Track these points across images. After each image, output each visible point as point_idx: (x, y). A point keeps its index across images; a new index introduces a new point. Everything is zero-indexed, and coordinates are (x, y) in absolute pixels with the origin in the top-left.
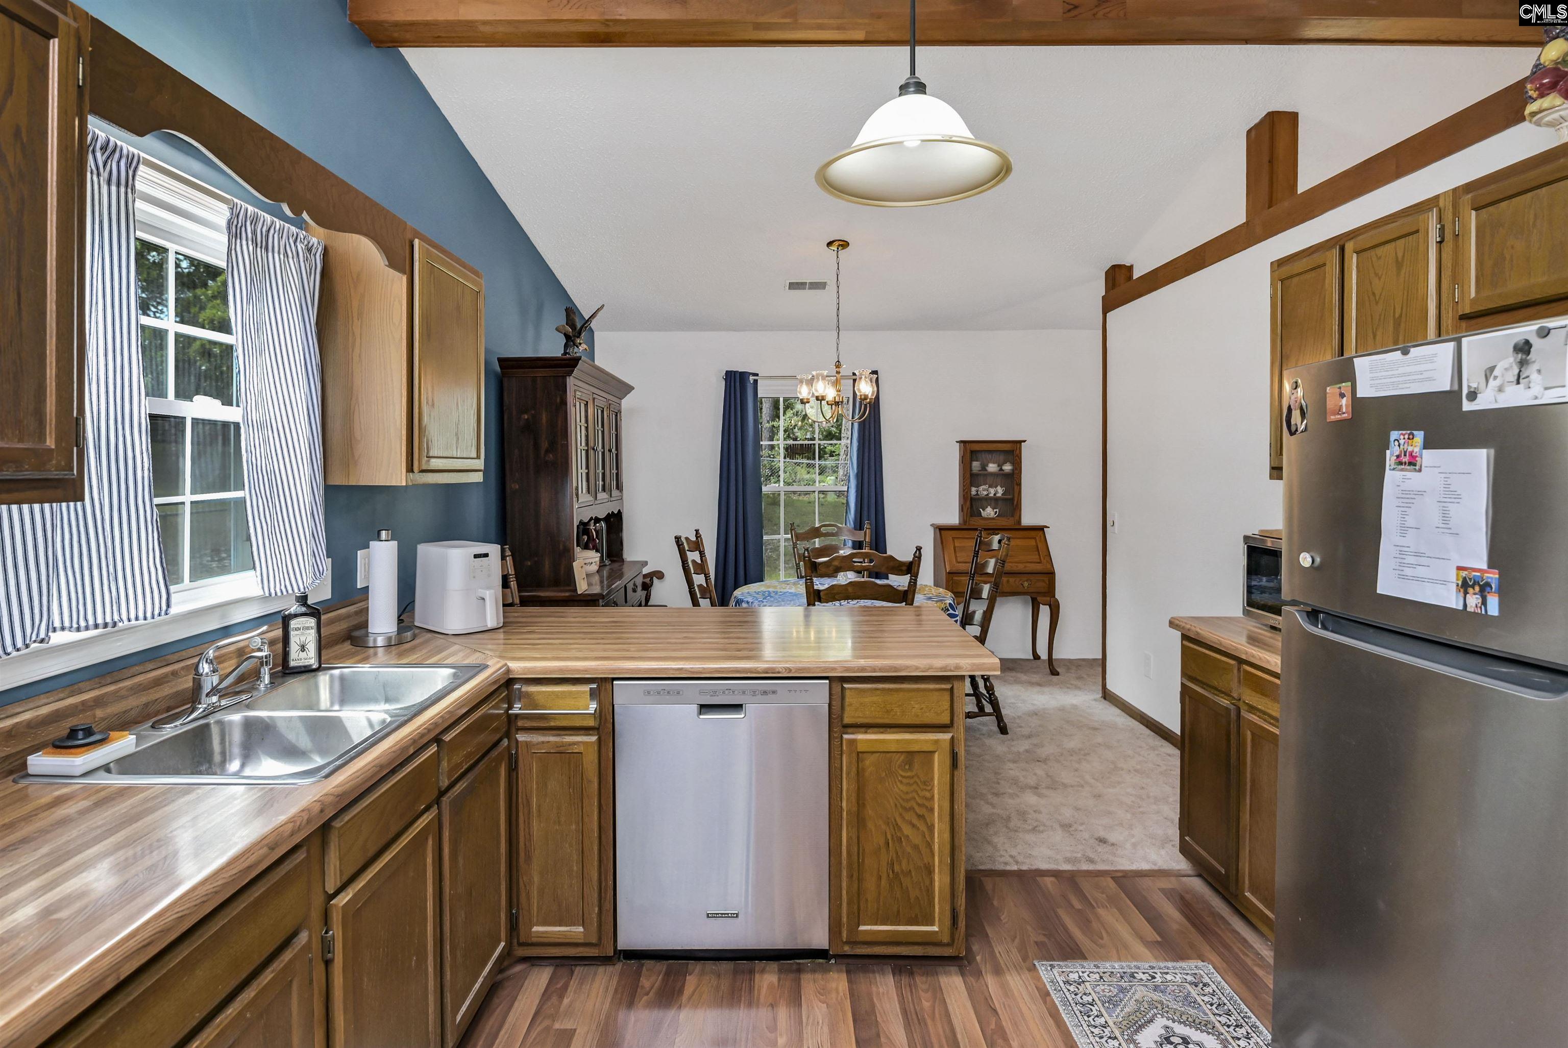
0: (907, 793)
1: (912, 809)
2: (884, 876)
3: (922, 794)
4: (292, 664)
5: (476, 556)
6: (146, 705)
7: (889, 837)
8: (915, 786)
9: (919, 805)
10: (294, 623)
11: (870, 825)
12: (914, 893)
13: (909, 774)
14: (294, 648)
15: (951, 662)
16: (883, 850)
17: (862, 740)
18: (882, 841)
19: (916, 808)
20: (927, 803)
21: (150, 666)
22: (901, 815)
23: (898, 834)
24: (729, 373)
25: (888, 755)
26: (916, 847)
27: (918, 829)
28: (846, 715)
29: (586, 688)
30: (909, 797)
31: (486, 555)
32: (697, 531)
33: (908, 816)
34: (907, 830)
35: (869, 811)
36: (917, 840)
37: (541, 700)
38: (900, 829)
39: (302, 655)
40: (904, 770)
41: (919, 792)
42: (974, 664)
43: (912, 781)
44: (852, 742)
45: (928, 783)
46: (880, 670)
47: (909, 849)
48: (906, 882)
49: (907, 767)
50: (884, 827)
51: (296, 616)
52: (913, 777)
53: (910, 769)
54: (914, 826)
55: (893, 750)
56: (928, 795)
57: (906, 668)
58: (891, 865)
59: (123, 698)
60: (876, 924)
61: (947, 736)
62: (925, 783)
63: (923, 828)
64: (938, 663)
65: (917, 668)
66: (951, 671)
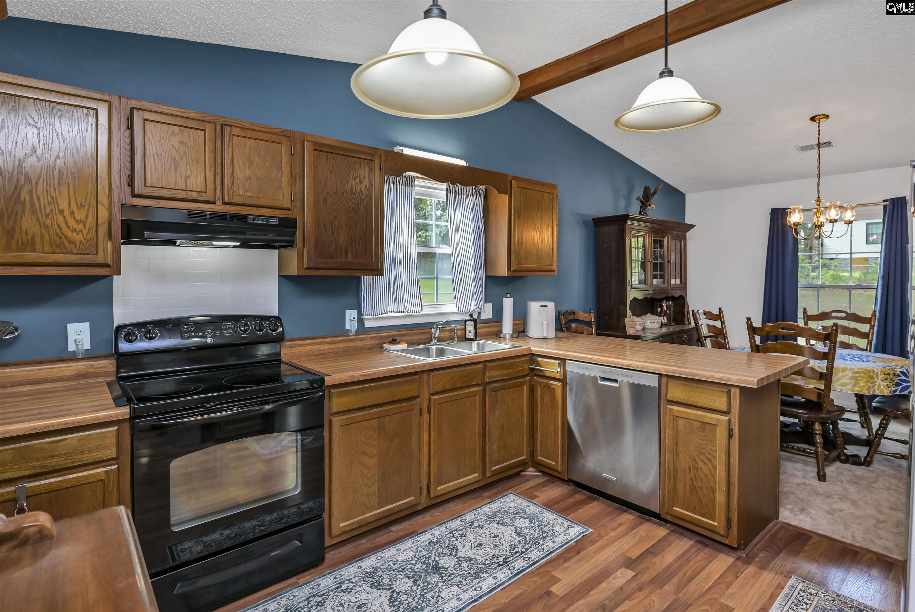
0: (701, 444)
1: (703, 454)
2: (688, 486)
3: (710, 447)
4: (467, 337)
5: (541, 306)
6: (418, 339)
7: (691, 465)
8: (706, 442)
9: (708, 452)
10: (468, 323)
11: (681, 456)
12: (704, 501)
13: (701, 434)
14: (467, 332)
15: (726, 376)
16: (688, 471)
17: (676, 410)
18: (687, 466)
19: (707, 454)
20: (712, 453)
21: (421, 328)
22: (698, 455)
23: (696, 465)
24: (773, 210)
25: (691, 421)
26: (706, 475)
27: (707, 466)
28: (668, 395)
29: (557, 362)
30: (703, 446)
31: (546, 306)
32: (720, 309)
33: (702, 457)
34: (701, 464)
35: (680, 449)
36: (707, 472)
37: (541, 363)
38: (697, 463)
39: (470, 334)
40: (700, 431)
41: (709, 446)
42: (739, 379)
43: (704, 439)
44: (671, 410)
45: (713, 441)
46: (684, 374)
47: (702, 476)
48: (700, 492)
49: (701, 430)
50: (688, 459)
51: (468, 320)
52: (704, 436)
53: (703, 432)
54: (705, 463)
55: (693, 418)
56: (713, 448)
57: (698, 375)
58: (692, 480)
59: (411, 335)
60: (683, 509)
61: (726, 418)
62: (712, 441)
63: (710, 466)
64: (718, 375)
65: (704, 376)
66: (724, 381)
